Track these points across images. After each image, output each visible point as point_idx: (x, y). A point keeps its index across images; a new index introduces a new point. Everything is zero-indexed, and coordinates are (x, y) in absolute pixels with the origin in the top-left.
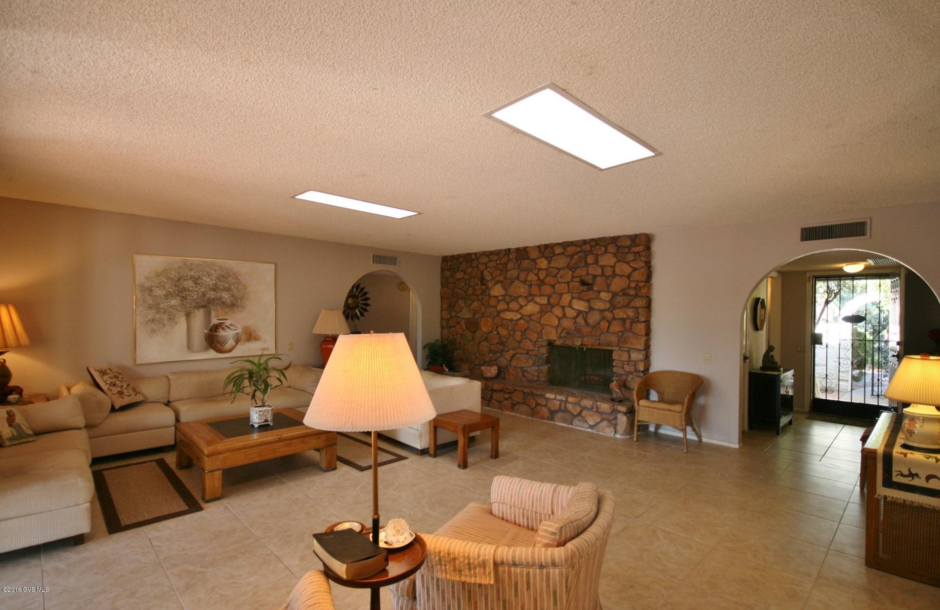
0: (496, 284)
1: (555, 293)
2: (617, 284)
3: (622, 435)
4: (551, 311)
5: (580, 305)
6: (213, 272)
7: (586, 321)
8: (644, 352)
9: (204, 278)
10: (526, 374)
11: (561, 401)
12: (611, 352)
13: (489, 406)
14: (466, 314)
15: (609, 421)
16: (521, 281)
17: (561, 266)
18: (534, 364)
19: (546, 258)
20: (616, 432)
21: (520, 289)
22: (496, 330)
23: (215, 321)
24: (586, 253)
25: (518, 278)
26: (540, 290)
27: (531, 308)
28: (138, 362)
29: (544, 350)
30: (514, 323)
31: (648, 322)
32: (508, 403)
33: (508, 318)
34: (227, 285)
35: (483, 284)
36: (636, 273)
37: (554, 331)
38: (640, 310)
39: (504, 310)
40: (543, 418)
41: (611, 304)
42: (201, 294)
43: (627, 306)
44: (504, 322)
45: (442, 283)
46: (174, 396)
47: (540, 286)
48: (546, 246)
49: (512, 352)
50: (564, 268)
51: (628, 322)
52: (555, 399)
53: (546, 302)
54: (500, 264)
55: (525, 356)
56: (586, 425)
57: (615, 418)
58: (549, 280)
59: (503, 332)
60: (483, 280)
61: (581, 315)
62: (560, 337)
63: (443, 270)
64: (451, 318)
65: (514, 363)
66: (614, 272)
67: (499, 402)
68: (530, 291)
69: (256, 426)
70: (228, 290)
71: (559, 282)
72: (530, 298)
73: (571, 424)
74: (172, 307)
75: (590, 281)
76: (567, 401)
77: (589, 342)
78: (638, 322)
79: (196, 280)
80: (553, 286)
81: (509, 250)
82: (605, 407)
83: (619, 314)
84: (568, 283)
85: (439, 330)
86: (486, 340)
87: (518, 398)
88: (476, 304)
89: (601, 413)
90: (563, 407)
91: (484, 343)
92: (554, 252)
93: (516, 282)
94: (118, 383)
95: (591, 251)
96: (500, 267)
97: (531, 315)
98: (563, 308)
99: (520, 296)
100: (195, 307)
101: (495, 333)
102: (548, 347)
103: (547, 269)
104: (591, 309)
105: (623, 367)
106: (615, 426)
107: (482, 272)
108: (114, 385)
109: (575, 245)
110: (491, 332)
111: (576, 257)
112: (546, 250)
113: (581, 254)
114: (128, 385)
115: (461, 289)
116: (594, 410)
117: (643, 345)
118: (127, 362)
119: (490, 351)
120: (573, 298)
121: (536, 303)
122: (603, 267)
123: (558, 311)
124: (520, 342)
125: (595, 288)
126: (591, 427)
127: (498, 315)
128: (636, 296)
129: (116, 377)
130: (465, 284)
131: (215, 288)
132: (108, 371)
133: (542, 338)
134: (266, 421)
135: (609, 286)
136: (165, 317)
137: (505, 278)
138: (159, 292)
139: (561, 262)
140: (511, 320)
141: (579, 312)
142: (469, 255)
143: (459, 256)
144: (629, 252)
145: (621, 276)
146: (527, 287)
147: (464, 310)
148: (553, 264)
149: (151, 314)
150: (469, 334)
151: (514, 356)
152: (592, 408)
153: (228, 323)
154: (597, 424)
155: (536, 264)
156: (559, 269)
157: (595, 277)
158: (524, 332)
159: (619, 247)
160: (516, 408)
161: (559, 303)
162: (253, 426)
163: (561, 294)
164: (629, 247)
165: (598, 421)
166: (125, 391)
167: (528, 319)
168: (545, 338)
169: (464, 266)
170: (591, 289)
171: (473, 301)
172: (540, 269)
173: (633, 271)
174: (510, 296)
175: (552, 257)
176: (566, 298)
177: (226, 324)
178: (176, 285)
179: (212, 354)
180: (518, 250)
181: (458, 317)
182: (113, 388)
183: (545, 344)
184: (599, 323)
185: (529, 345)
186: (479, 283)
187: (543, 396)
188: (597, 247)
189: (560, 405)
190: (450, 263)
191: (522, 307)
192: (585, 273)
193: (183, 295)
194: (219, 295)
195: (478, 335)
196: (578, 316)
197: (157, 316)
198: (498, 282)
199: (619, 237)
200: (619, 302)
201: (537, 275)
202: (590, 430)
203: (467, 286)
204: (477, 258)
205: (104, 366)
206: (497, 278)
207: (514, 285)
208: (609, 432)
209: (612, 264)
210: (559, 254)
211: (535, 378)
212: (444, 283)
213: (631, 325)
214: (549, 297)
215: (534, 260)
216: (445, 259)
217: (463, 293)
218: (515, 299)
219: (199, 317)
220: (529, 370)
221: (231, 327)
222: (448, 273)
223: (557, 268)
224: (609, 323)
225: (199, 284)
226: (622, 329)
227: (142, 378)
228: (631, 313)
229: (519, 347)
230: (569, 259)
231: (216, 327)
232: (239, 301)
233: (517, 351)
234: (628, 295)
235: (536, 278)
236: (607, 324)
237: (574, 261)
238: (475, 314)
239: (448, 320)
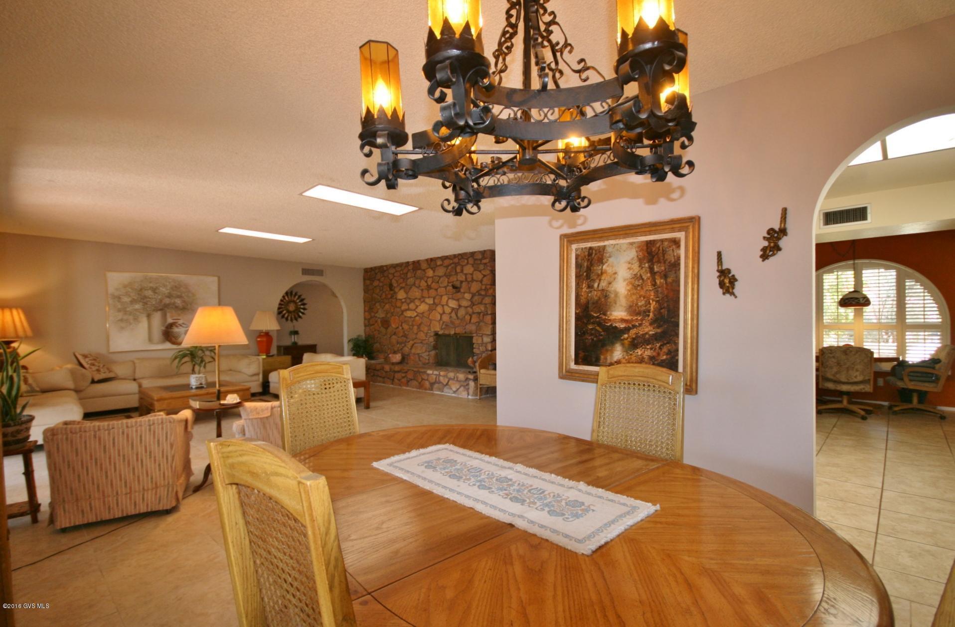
0: (400, 289)
1: (438, 295)
2: (475, 287)
3: (472, 396)
4: (435, 310)
5: (453, 304)
6: (168, 284)
7: (457, 315)
8: (491, 337)
9: (161, 288)
10: (421, 359)
11: (436, 375)
12: (472, 338)
13: (393, 384)
14: (381, 314)
15: (464, 386)
16: (416, 287)
17: (440, 274)
18: (426, 351)
19: (432, 269)
20: (468, 394)
21: (416, 293)
22: (401, 326)
23: (170, 321)
24: (456, 264)
25: (414, 284)
26: (428, 293)
27: (423, 308)
28: (112, 350)
29: (431, 339)
30: (412, 319)
31: (494, 315)
32: (404, 380)
33: (409, 315)
34: (179, 294)
35: (391, 290)
36: (485, 278)
37: (437, 324)
38: (488, 306)
39: (406, 310)
40: (426, 389)
41: (472, 302)
42: (158, 300)
43: (481, 303)
44: (407, 319)
45: (364, 290)
46: (137, 376)
47: (428, 290)
48: (432, 259)
49: (411, 342)
50: (442, 276)
51: (481, 315)
52: (433, 374)
53: (432, 302)
54: (403, 274)
55: (420, 344)
56: (451, 392)
57: (468, 385)
58: (434, 285)
59: (406, 326)
60: (391, 287)
61: (454, 312)
62: (442, 329)
63: (365, 279)
64: (371, 317)
65: (413, 351)
66: (472, 278)
67: (399, 380)
68: (422, 294)
69: (194, 387)
70: (180, 297)
71: (440, 287)
72: (422, 299)
73: (443, 392)
74: (136, 310)
75: (459, 286)
76: (439, 375)
77: (459, 330)
78: (487, 314)
79: (154, 290)
80: (436, 290)
81: (408, 263)
82: (461, 376)
83: (477, 309)
84: (445, 287)
85: (363, 328)
86: (395, 334)
87: (410, 376)
88: (387, 306)
89: (460, 381)
90: (437, 380)
91: (394, 337)
92: (436, 264)
93: (413, 287)
94: (96, 364)
95: (458, 263)
96: (403, 276)
97: (423, 313)
98: (443, 306)
99: (416, 298)
100: (154, 310)
101: (400, 328)
102: (435, 337)
103: (432, 277)
104: (460, 306)
105: (479, 349)
106: (468, 390)
107: (391, 280)
108: (93, 365)
109: (450, 259)
110: (398, 328)
111: (450, 267)
112: (431, 262)
113: (453, 265)
114: (104, 366)
115: (377, 294)
116: (456, 379)
117: (490, 331)
118: (103, 351)
119: (398, 343)
120: (449, 299)
121: (426, 303)
122: (466, 274)
123: (439, 309)
124: (417, 334)
125: (462, 290)
126: (455, 392)
127: (402, 314)
128: (486, 295)
129: (95, 360)
130: (380, 290)
131: (170, 296)
132: (89, 356)
133: (430, 330)
134: (201, 384)
135: (469, 288)
136: (131, 317)
137: (406, 285)
138: (126, 299)
139: (441, 271)
140: (411, 317)
141: (453, 309)
142: (382, 267)
143: (376, 268)
144: (481, 264)
145: (477, 281)
146: (420, 291)
147: (380, 311)
148: (436, 274)
149: (120, 315)
150: (382, 329)
151: (413, 345)
152: (454, 378)
153: (180, 322)
154: (458, 389)
155: (426, 273)
156: (440, 277)
157: (462, 282)
158: (419, 326)
159: (476, 260)
160: (409, 384)
161: (440, 302)
162: (192, 388)
163: (442, 296)
164: (481, 260)
165: (458, 387)
166: (102, 370)
167: (421, 316)
168: (432, 330)
169: (379, 276)
170: (459, 291)
171: (386, 304)
172: (428, 277)
173: (483, 277)
174: (410, 299)
175: (435, 268)
176: (445, 298)
177: (179, 323)
178: (139, 294)
179: (168, 345)
180: (414, 262)
181: (376, 317)
182: (93, 367)
183: (432, 334)
184: (464, 317)
185: (422, 335)
186: (388, 289)
187: (425, 372)
188: (462, 260)
189: (436, 378)
190: (369, 274)
191: (417, 307)
192: (456, 280)
193: (145, 301)
194: (173, 301)
195: (390, 330)
196: (452, 312)
197: (125, 317)
198: (402, 288)
199: (475, 252)
200: (476, 300)
201: (426, 282)
202: (453, 395)
203: (381, 292)
204: (388, 270)
205: (86, 352)
206: (401, 285)
207: (412, 289)
208: (463, 395)
209: (471, 272)
210: (439, 266)
211: (427, 361)
212: (366, 290)
213: (483, 318)
214: (434, 298)
215: (424, 270)
216: (367, 271)
217: (379, 297)
218: (412, 301)
219: (157, 318)
220: (423, 355)
221: (184, 325)
222: (368, 282)
223: (438, 276)
224: (471, 316)
225: (156, 293)
226: (478, 320)
227: (114, 362)
228: (482, 308)
229: (416, 338)
230: (445, 269)
231: (171, 326)
232: (189, 305)
233: (415, 341)
234: (481, 295)
235: (426, 284)
236: (469, 317)
237: (448, 270)
238: (387, 313)
239: (369, 319)
